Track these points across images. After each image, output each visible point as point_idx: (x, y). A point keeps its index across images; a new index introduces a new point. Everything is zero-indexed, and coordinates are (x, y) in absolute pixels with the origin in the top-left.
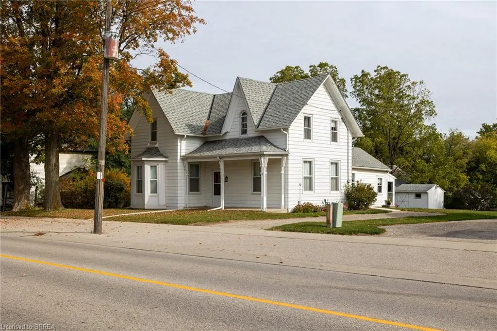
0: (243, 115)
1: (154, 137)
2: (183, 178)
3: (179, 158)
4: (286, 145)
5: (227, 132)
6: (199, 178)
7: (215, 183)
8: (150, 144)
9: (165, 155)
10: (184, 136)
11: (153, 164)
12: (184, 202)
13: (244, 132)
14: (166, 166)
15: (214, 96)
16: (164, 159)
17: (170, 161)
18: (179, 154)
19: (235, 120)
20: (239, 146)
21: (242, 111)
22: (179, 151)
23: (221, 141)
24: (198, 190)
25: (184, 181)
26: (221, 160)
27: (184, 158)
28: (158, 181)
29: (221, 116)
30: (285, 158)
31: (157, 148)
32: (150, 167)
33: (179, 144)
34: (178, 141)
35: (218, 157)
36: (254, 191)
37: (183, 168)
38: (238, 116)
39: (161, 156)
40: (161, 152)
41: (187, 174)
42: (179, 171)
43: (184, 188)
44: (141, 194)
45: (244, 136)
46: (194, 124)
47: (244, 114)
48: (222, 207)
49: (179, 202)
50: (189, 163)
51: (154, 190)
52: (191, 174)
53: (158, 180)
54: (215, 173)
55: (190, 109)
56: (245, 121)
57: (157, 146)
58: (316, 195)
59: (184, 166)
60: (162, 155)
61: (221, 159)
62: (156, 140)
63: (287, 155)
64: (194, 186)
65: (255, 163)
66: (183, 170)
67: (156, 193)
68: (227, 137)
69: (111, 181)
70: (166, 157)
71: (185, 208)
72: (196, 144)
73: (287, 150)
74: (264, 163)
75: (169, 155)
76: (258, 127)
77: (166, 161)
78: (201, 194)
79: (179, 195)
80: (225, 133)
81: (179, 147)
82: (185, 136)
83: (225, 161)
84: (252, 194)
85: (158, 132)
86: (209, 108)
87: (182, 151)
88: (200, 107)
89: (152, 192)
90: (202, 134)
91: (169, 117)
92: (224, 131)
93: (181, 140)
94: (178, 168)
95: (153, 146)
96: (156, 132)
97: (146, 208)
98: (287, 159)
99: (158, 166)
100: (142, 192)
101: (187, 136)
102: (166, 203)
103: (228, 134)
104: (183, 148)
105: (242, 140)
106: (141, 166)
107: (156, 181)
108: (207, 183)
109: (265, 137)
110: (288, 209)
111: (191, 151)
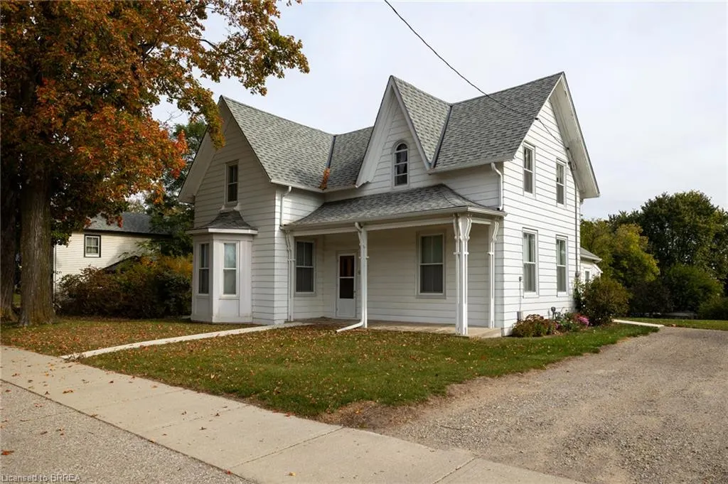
0: (398, 149)
1: (233, 195)
2: (285, 266)
3: (277, 228)
4: (498, 198)
5: (368, 183)
6: (314, 267)
7: (341, 276)
8: (226, 207)
9: (252, 224)
10: (287, 187)
11: (229, 240)
12: (285, 310)
13: (402, 179)
14: (253, 246)
15: (335, 137)
16: (249, 232)
17: (259, 236)
18: (277, 222)
19: (383, 159)
20: (394, 204)
21: (398, 142)
22: (277, 215)
23: (356, 199)
24: (310, 288)
25: (286, 272)
26: (362, 230)
27: (286, 230)
28: (237, 272)
29: (351, 161)
30: (497, 225)
31: (238, 212)
32: (223, 245)
33: (278, 203)
34: (277, 198)
35: (357, 224)
36: (421, 292)
37: (285, 247)
38: (389, 151)
39: (243, 225)
40: (245, 219)
41: (293, 259)
42: (276, 253)
43: (285, 285)
44: (207, 295)
45: (402, 188)
46: (305, 170)
47: (402, 146)
48: (364, 322)
49: (276, 310)
50: (296, 238)
51: (231, 288)
52: (299, 260)
53: (237, 269)
54: (341, 257)
55: (297, 147)
56: (402, 159)
57: (237, 208)
58: (541, 299)
59: (287, 244)
60: (246, 225)
61: (361, 227)
62: (236, 200)
63: (501, 219)
64: (304, 281)
65: (423, 238)
66: (286, 253)
67: (235, 293)
68: (368, 192)
69: (169, 273)
70: (252, 229)
71: (287, 321)
72: (308, 207)
73: (501, 208)
74: (464, 232)
75: (257, 224)
76: (435, 166)
77: (253, 235)
78: (316, 295)
79: (276, 298)
80: (364, 185)
81: (277, 209)
82: (290, 188)
83: (369, 233)
84: (418, 297)
85: (239, 185)
86: (328, 151)
87: (284, 216)
88: (314, 148)
89: (225, 292)
90: (320, 188)
91: (260, 153)
92: (361, 181)
93: (282, 196)
94: (276, 247)
95: (231, 209)
96: (236, 185)
97: (214, 321)
98: (502, 227)
99: (238, 245)
100: (207, 292)
101: (292, 188)
102: (253, 312)
103: (370, 187)
104: (287, 211)
105: (398, 194)
106: (208, 245)
107: (235, 270)
108: (327, 277)
109: (449, 186)
110: (502, 329)
111: (300, 218)
